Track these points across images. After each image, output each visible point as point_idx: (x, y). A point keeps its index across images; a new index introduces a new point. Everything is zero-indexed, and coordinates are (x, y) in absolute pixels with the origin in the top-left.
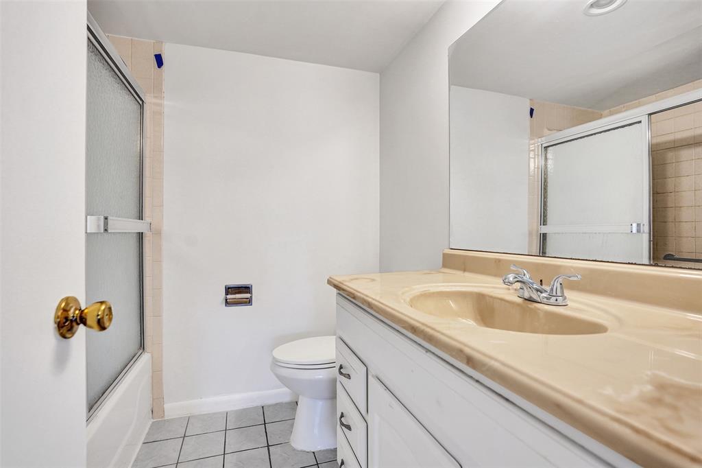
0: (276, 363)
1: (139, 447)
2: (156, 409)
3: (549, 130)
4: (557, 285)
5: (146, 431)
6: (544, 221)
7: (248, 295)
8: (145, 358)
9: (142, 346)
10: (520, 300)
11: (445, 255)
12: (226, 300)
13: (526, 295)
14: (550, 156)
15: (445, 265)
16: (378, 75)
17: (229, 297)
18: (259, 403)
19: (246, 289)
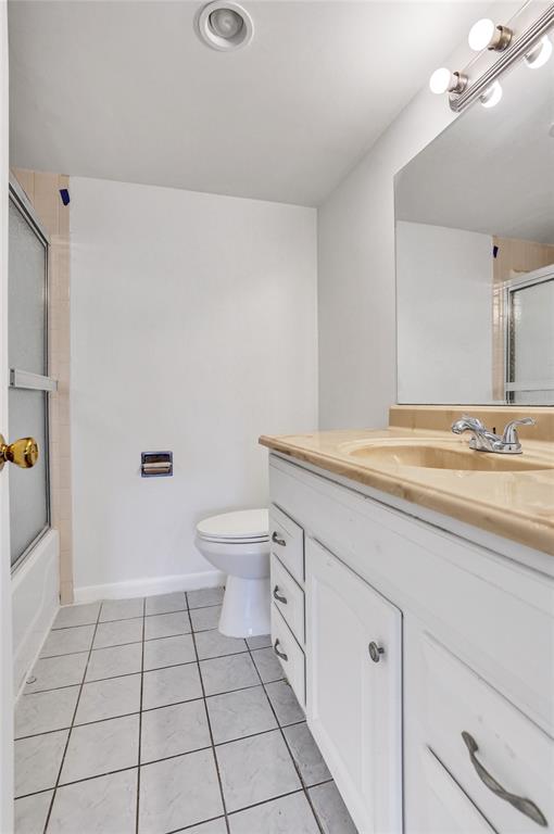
0: (201, 538)
1: (46, 635)
2: (64, 595)
3: (516, 271)
4: (511, 432)
5: (54, 618)
6: (511, 377)
7: (167, 464)
8: (51, 536)
9: (48, 521)
10: (471, 451)
11: (391, 411)
12: (143, 469)
13: (478, 446)
14: (516, 301)
15: (392, 423)
16: (315, 210)
17: (146, 465)
18: (181, 588)
19: (166, 457)
